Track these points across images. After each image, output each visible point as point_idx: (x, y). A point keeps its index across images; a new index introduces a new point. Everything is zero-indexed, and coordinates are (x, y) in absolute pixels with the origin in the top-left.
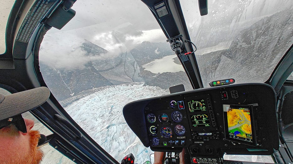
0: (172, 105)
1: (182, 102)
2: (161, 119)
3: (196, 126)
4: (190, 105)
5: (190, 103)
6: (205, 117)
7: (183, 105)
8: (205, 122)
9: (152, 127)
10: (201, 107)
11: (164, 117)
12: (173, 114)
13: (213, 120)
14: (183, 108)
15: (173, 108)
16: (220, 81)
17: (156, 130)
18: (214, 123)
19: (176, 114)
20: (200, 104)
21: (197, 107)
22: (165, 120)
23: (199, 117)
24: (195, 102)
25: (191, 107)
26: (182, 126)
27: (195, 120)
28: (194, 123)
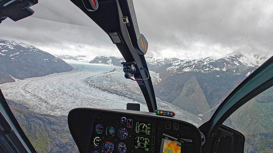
0: (122, 120)
1: (131, 121)
2: (108, 132)
3: (137, 148)
4: (137, 126)
5: (138, 124)
6: (147, 141)
7: (131, 124)
8: (146, 146)
9: (97, 139)
10: (146, 130)
11: (112, 131)
12: (121, 130)
13: (153, 146)
14: (131, 127)
15: (121, 124)
16: (163, 111)
17: (100, 142)
18: (153, 149)
19: (123, 130)
20: (146, 127)
21: (143, 129)
22: (111, 133)
23: (142, 139)
24: (142, 124)
25: (137, 128)
26: (125, 145)
27: (138, 141)
28: (136, 144)
